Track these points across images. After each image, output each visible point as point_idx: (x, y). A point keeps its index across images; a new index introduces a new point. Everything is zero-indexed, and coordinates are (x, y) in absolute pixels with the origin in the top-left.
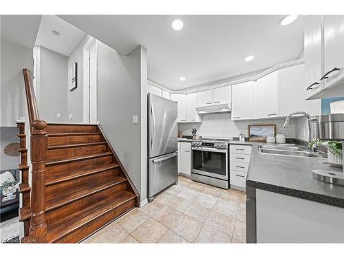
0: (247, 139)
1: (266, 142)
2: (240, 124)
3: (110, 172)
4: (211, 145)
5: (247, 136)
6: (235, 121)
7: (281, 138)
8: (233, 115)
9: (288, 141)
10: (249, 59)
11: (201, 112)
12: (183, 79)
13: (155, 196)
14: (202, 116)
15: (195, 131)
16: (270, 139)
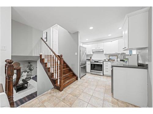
0: (108, 60)
1: (114, 61)
2: (106, 55)
3: (68, 70)
4: (98, 62)
5: (109, 59)
6: (105, 54)
7: (119, 60)
8: (104, 52)
9: (121, 60)
10: (110, 35)
11: (93, 51)
12: (87, 40)
13: (81, 77)
14: (93, 52)
15: (91, 58)
16: (116, 60)
